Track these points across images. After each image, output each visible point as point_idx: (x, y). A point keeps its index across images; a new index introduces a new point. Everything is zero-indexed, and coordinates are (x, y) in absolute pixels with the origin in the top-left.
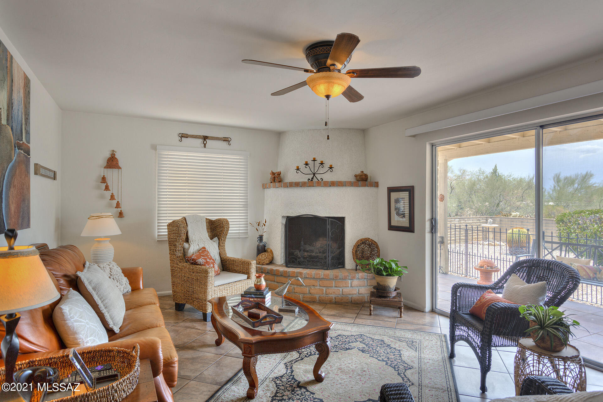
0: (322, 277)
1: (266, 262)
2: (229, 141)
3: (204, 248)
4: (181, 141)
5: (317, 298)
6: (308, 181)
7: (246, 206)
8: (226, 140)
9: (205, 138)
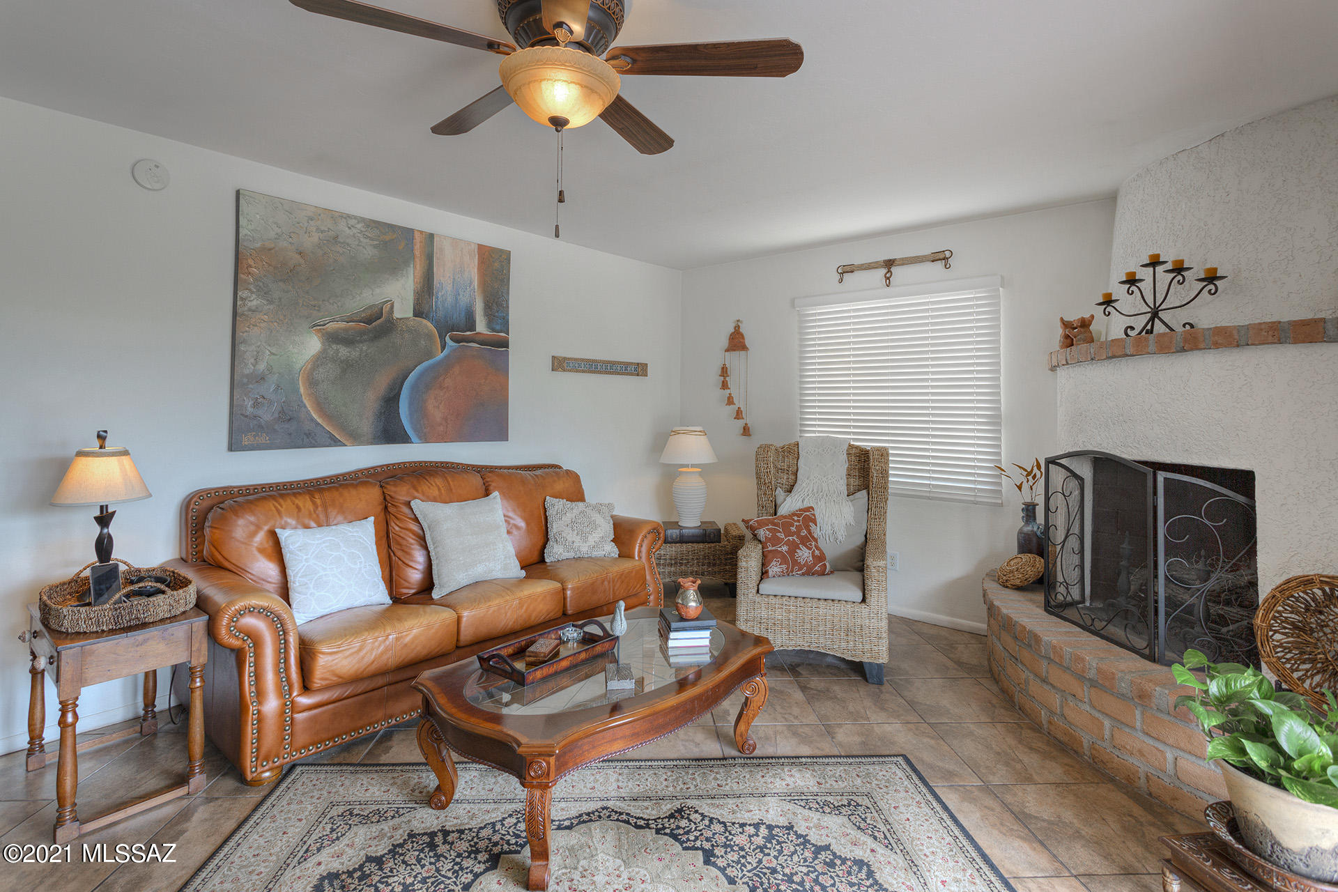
0: (1092, 674)
1: (1012, 582)
2: (947, 259)
3: (810, 509)
4: (841, 281)
5: (1086, 745)
6: (1127, 335)
7: (995, 420)
8: (942, 258)
9: (889, 264)
